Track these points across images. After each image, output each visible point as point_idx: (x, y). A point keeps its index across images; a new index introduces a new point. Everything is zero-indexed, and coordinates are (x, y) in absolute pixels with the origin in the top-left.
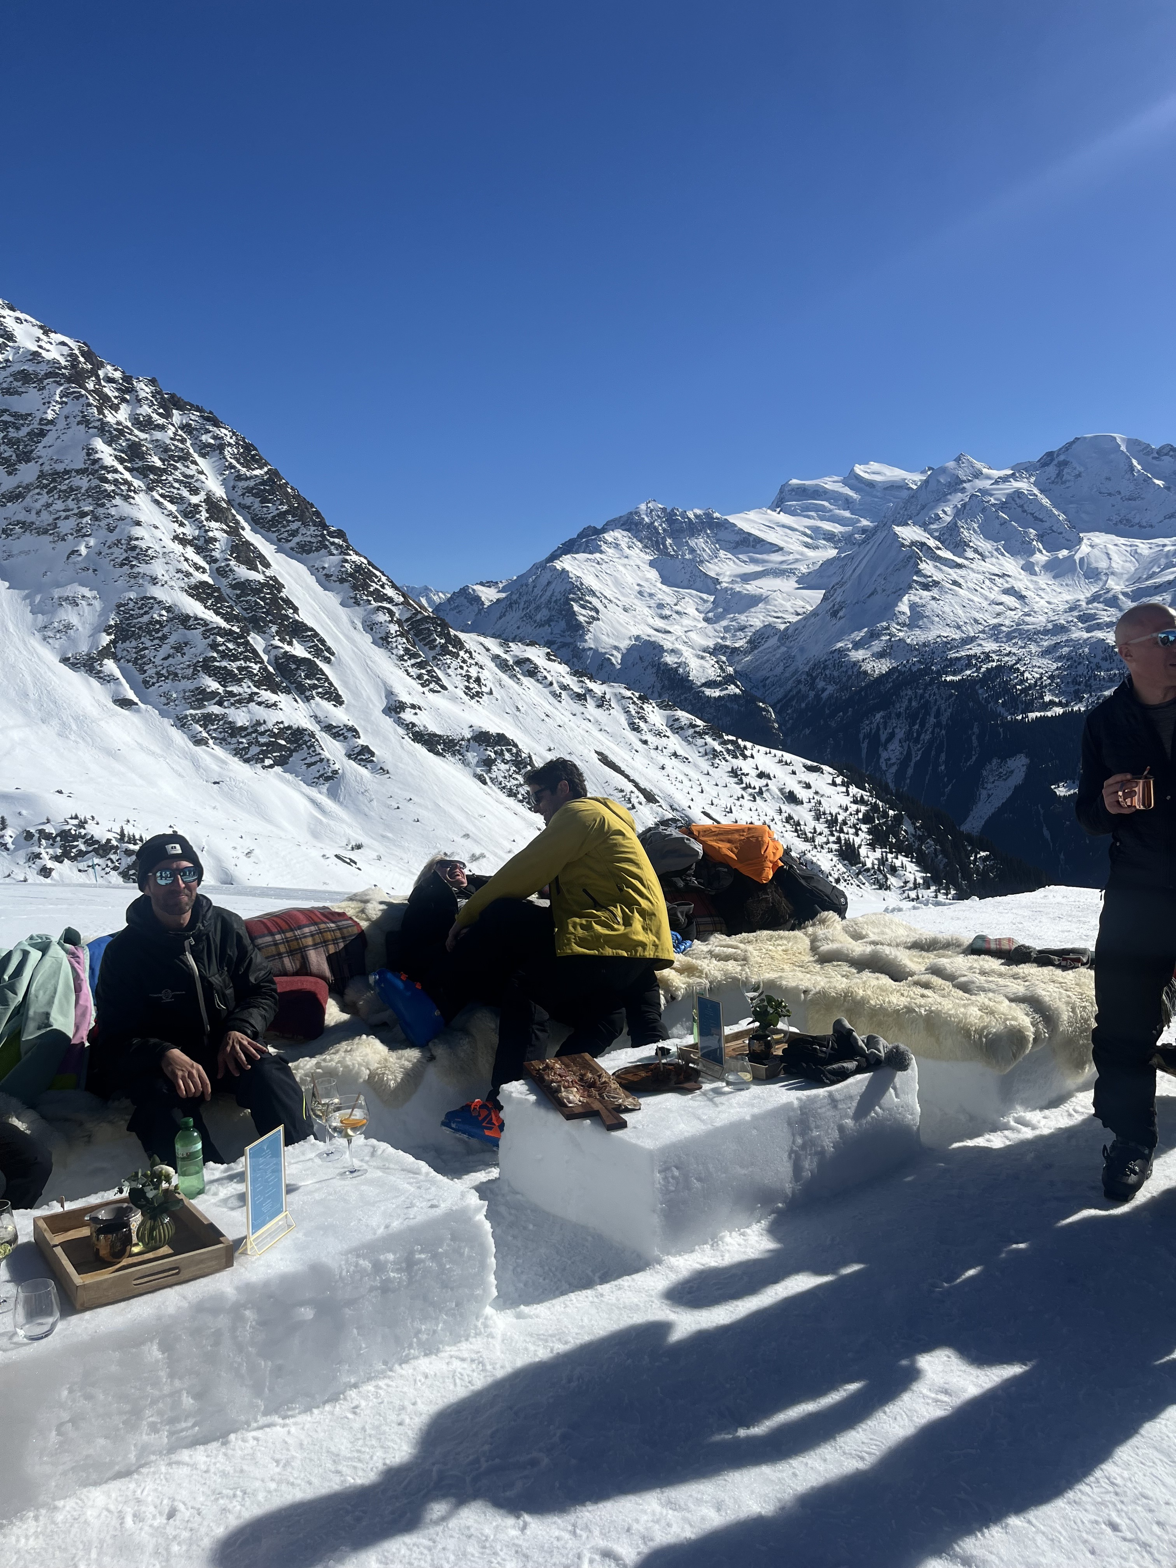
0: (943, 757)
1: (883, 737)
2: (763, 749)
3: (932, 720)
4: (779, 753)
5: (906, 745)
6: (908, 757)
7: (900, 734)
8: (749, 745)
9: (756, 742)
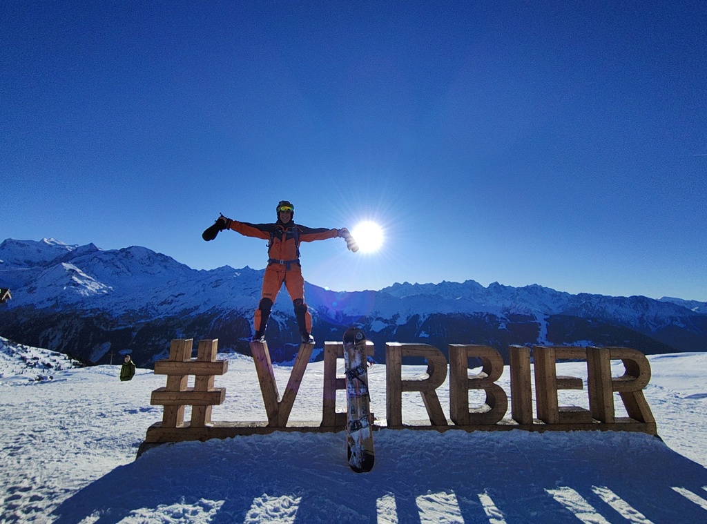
0: (77, 344)
1: (51, 338)
2: (34, 348)
3: (74, 331)
4: (42, 349)
5: (61, 340)
6: (62, 344)
7: (59, 336)
8: (28, 347)
9: (30, 346)
